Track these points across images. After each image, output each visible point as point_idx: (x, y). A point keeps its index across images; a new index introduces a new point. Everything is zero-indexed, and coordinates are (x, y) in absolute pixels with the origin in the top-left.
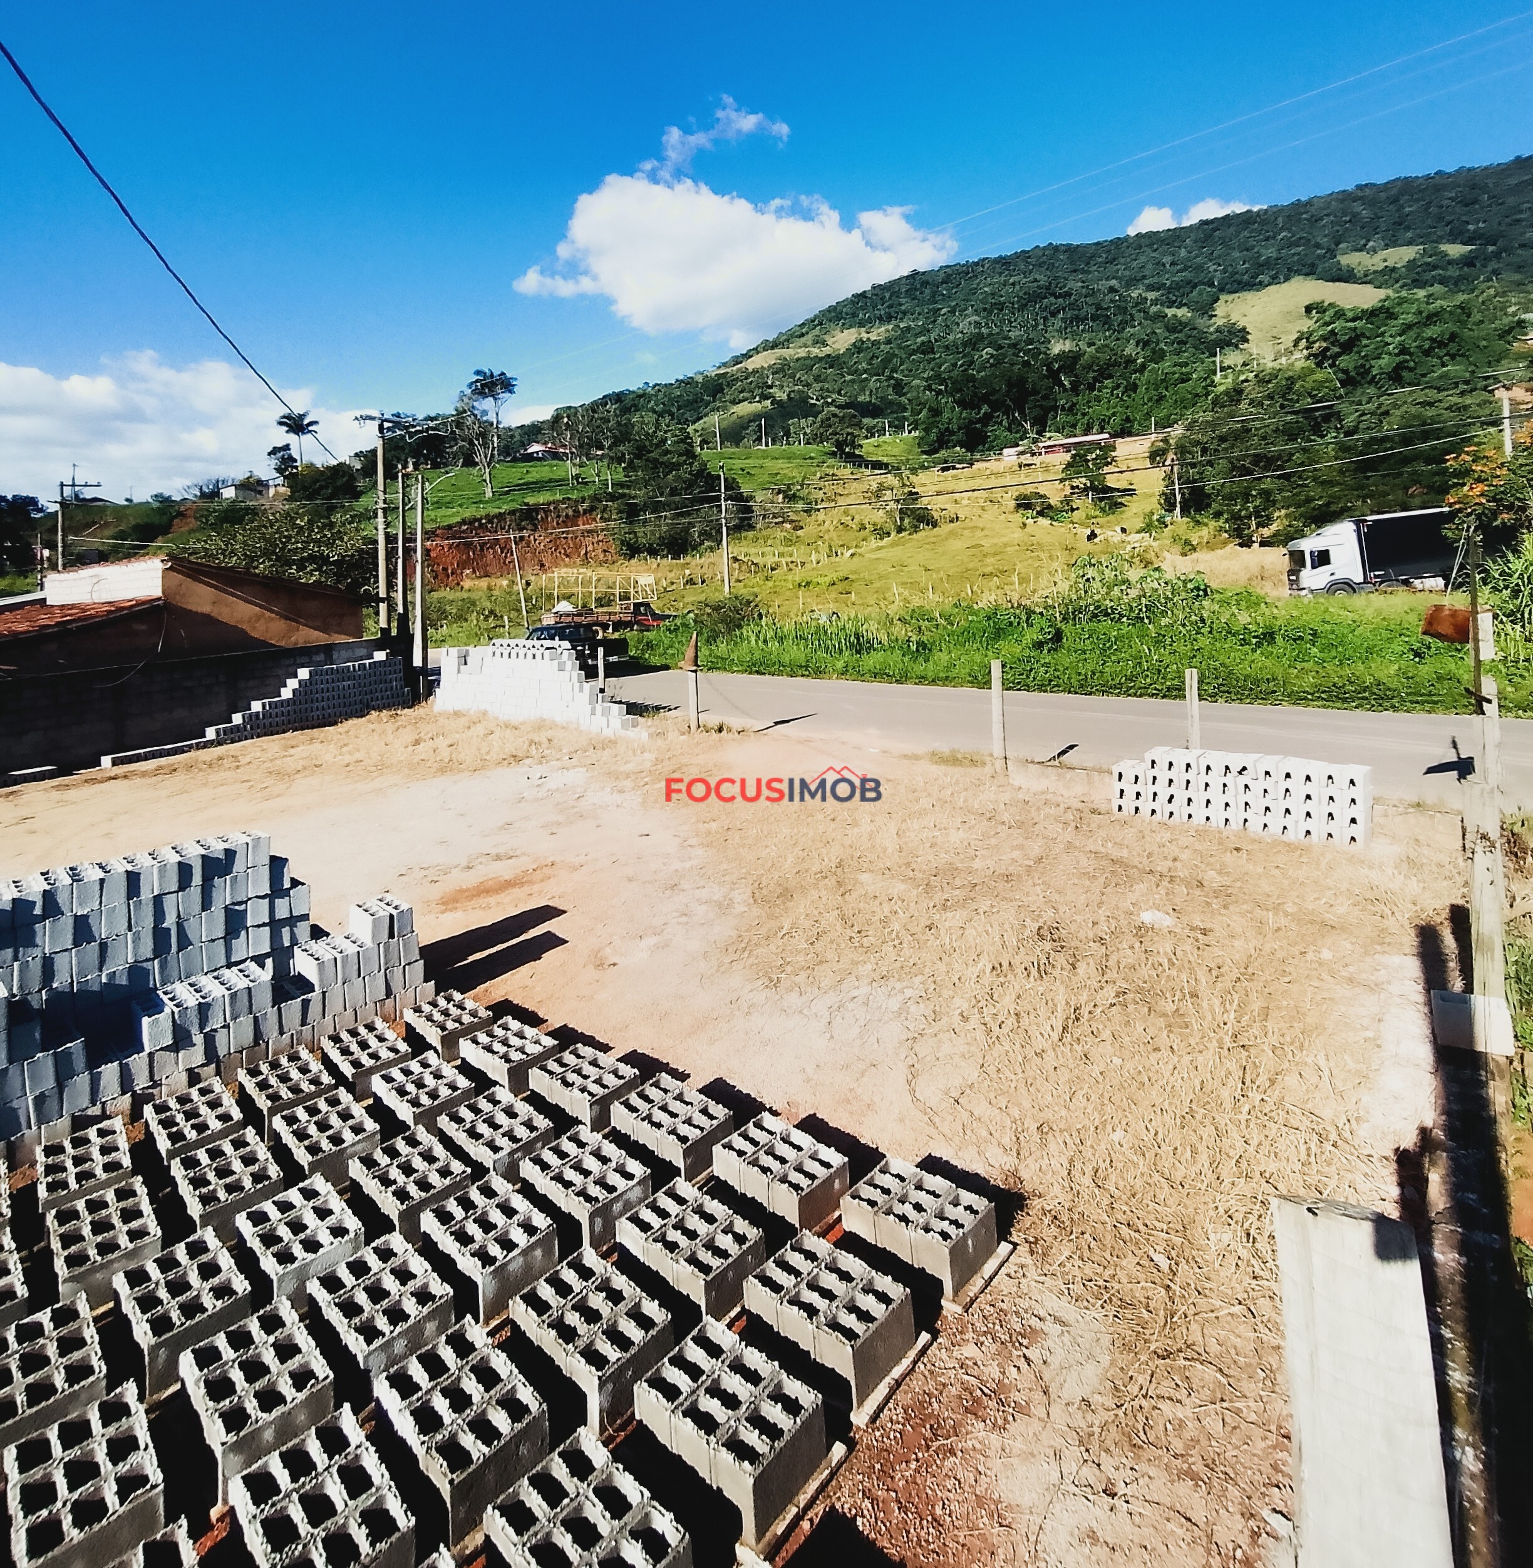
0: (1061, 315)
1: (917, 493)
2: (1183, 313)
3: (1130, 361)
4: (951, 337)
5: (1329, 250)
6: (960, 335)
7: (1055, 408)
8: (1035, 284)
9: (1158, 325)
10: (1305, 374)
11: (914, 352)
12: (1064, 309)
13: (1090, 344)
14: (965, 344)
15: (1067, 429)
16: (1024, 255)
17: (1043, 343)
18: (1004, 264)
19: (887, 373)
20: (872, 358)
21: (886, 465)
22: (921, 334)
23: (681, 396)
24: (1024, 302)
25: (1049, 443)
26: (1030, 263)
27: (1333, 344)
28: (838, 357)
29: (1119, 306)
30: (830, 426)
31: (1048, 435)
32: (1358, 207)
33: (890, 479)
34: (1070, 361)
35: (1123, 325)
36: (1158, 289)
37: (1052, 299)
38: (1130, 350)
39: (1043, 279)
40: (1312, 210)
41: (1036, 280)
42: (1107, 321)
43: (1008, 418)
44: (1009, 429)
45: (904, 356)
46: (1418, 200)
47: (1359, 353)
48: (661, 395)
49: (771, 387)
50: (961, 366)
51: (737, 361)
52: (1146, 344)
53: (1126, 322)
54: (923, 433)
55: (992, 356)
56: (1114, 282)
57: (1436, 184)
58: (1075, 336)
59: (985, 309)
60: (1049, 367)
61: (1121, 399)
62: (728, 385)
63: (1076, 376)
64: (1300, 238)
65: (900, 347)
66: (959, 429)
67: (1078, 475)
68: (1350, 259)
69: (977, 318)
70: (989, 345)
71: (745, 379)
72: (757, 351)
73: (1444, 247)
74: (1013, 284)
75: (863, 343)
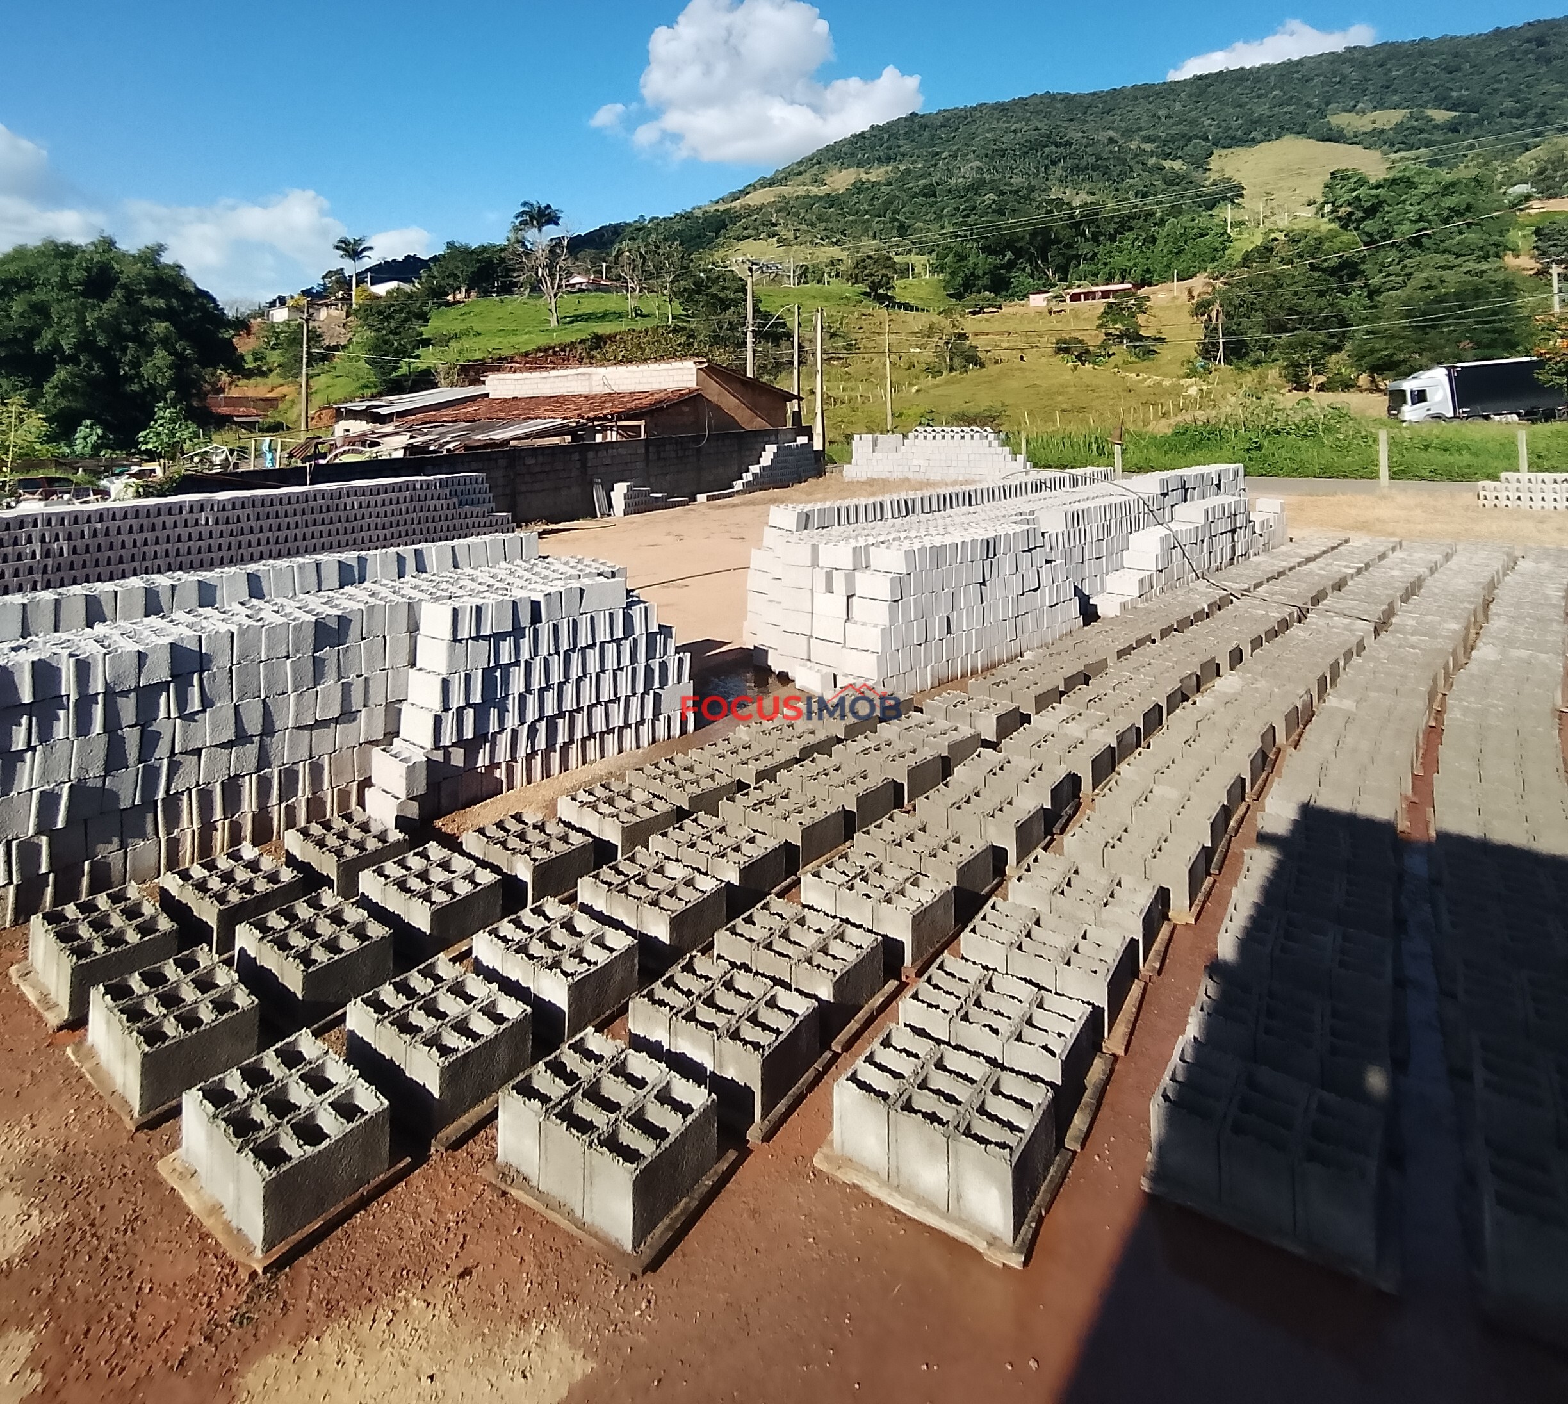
0: (1062, 164)
1: (966, 335)
4: (953, 181)
5: (1319, 110)
6: (961, 180)
7: (1077, 257)
8: (1036, 132)
9: (1156, 177)
10: (1331, 236)
11: (916, 195)
12: (1064, 158)
13: (1089, 194)
14: (967, 189)
15: (1091, 277)
16: (1022, 103)
17: (1043, 190)
18: (1003, 110)
19: (889, 214)
22: (921, 176)
24: (1026, 150)
26: (1027, 111)
27: (1357, 208)
28: (838, 196)
29: (1118, 158)
30: (865, 268)
32: (1347, 69)
34: (1092, 212)
35: (1122, 176)
36: (1154, 141)
37: (1053, 148)
39: (1043, 127)
40: (1304, 70)
41: (1037, 129)
42: (1106, 172)
43: (1031, 265)
44: (1032, 276)
45: (906, 198)
46: (1404, 65)
47: (1383, 218)
49: (775, 225)
50: (964, 210)
51: (733, 197)
52: (1143, 194)
53: (1125, 173)
54: (949, 277)
55: (994, 202)
56: (1111, 133)
57: (1421, 50)
59: (987, 156)
60: (1072, 217)
61: (1142, 251)
62: (731, 222)
63: (1097, 227)
64: (1292, 97)
65: (901, 189)
66: (985, 274)
67: (1115, 322)
68: (1339, 120)
69: (979, 164)
70: (991, 191)
71: (750, 216)
72: (753, 187)
73: (1429, 112)
74: (1015, 131)
75: (863, 183)
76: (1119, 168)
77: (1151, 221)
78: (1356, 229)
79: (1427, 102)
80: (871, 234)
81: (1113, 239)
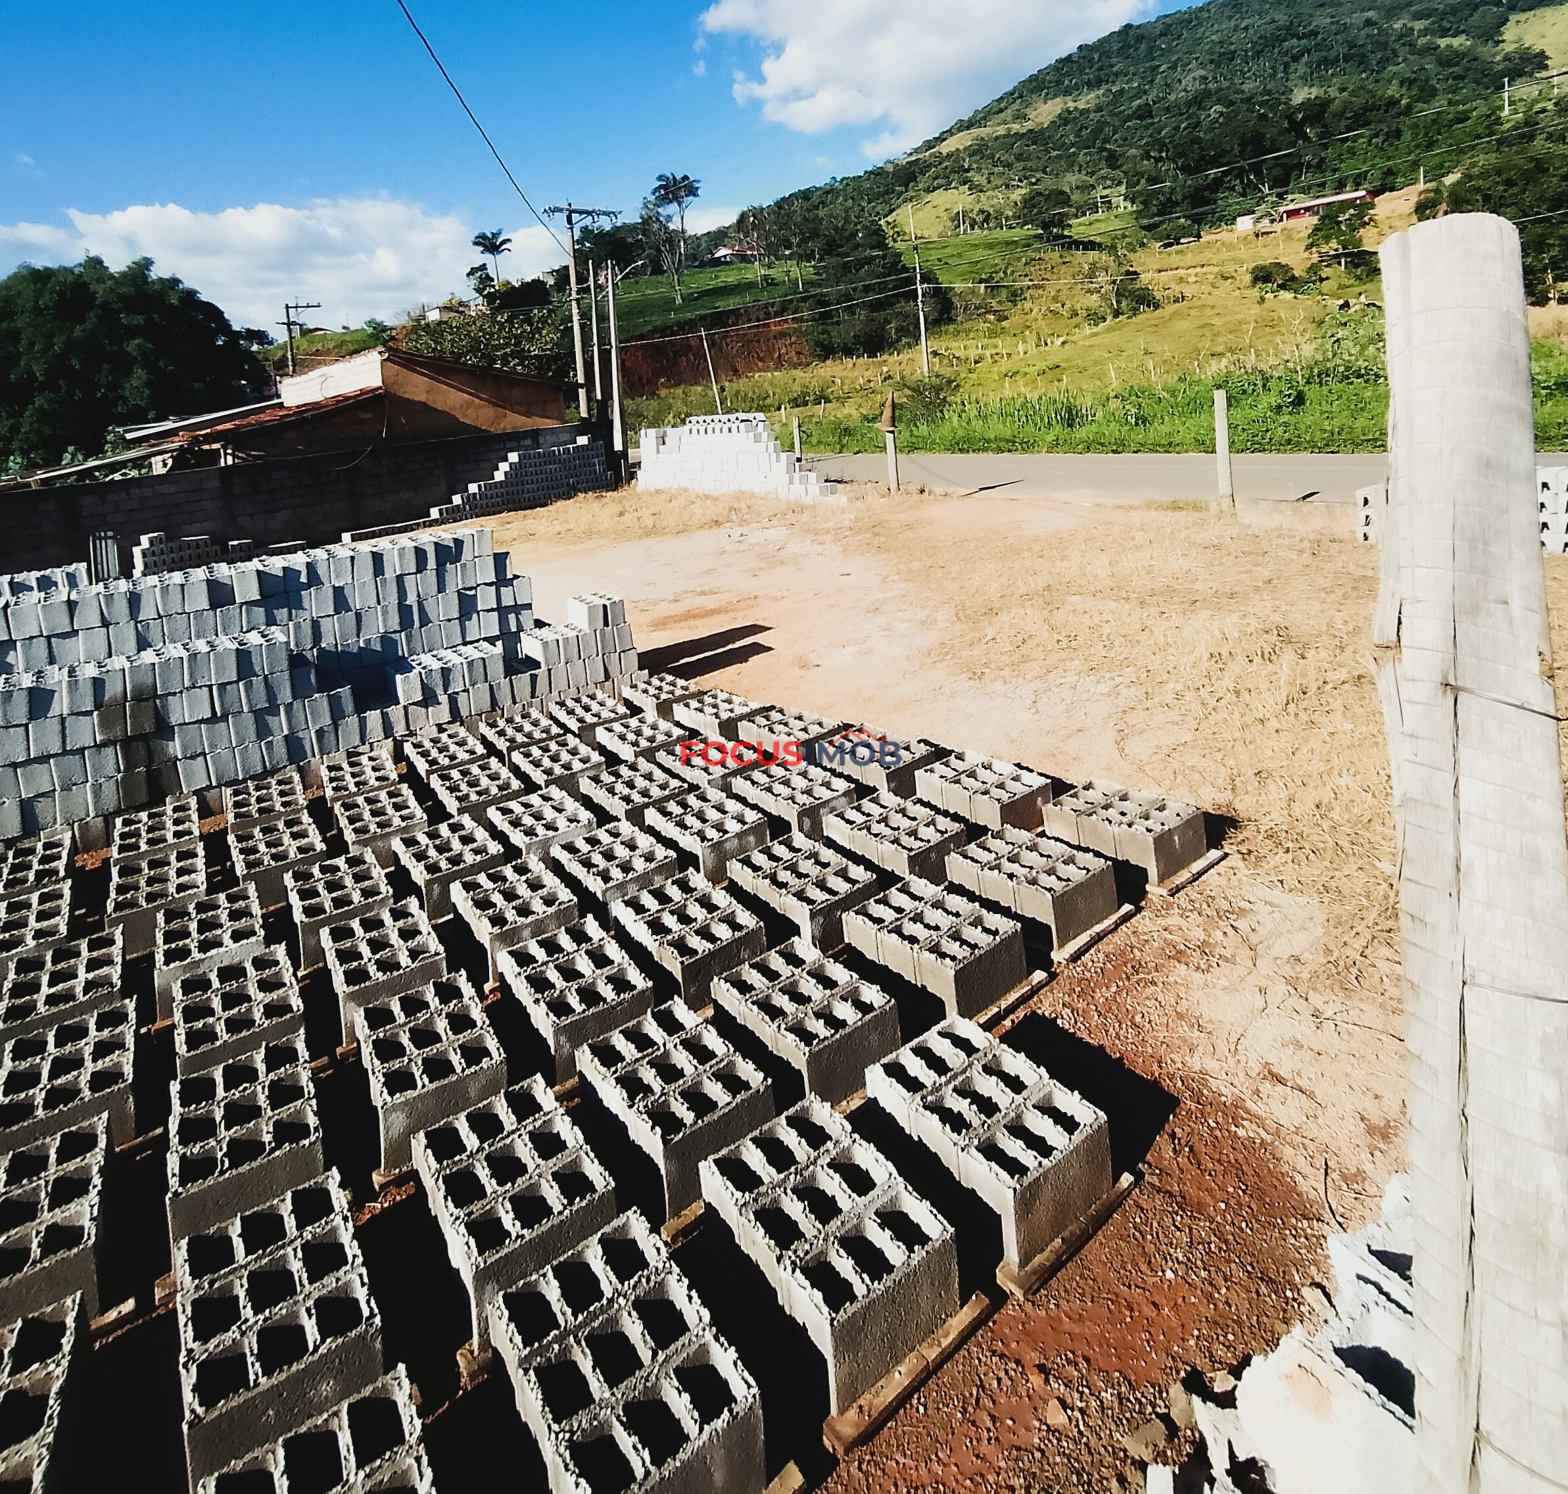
0: (1306, 58)
1: (1135, 273)
2: (1459, 42)
3: (1393, 102)
4: (1172, 97)
6: (1183, 93)
7: (1299, 167)
8: (1273, 26)
9: (1428, 59)
11: (1129, 118)
12: (1309, 52)
13: (1342, 90)
14: (1189, 104)
15: (1315, 189)
17: (1283, 94)
19: (1098, 144)
20: (1080, 130)
21: (1100, 245)
22: (1137, 96)
23: (871, 188)
25: (1291, 207)
28: (1042, 131)
30: (1034, 206)
31: (1290, 197)
33: (1104, 258)
34: (1316, 110)
35: (1384, 63)
36: (1428, 17)
37: (1294, 41)
38: (1393, 91)
39: (1282, 18)
41: (1273, 21)
42: (1362, 62)
43: (1242, 182)
44: (1244, 195)
45: (1117, 124)
48: (850, 189)
49: (968, 171)
50: (1185, 129)
51: (929, 145)
52: (1412, 82)
53: (1388, 59)
54: (1142, 207)
55: (1221, 114)
58: (1324, 82)
59: (1212, 61)
60: (1292, 121)
61: (1382, 149)
62: (921, 173)
63: (1325, 126)
65: (1112, 113)
66: (1185, 198)
67: (1327, 239)
69: (1203, 72)
70: (1218, 102)
71: (940, 164)
72: (950, 133)
74: (1246, 28)
75: (1070, 112)
76: (1379, 55)
77: (1393, 112)
80: (1076, 169)
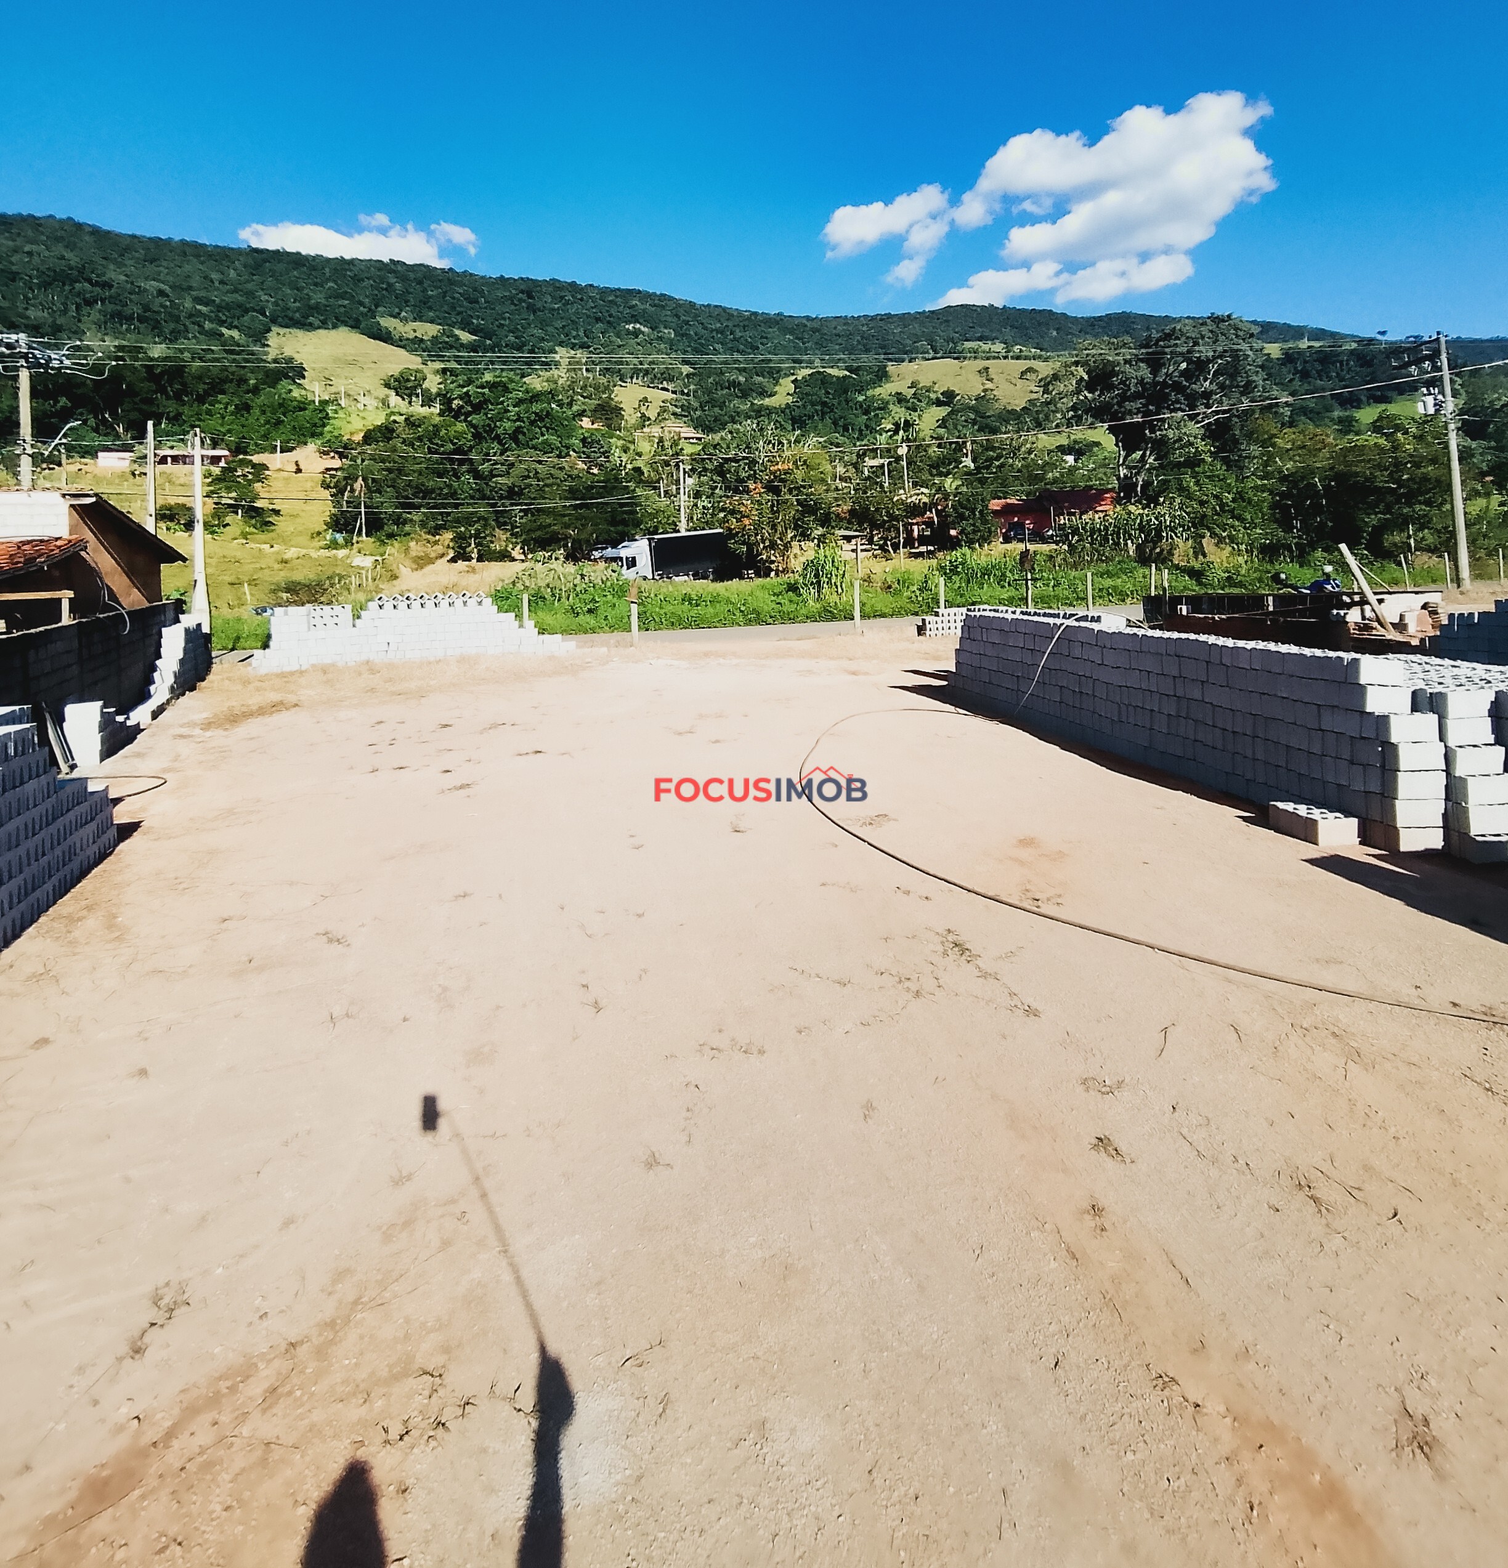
0: (99, 305)
5: (368, 309)
12: (103, 300)
24: (47, 279)
29: (170, 313)
32: (392, 279)
36: (207, 304)
37: (87, 285)
44: (97, 430)
47: (487, 414)
53: (180, 332)
56: (160, 285)
60: (151, 369)
68: (387, 323)
73: (457, 332)
76: (172, 326)
78: (465, 420)
79: (455, 323)
81: (201, 400)
